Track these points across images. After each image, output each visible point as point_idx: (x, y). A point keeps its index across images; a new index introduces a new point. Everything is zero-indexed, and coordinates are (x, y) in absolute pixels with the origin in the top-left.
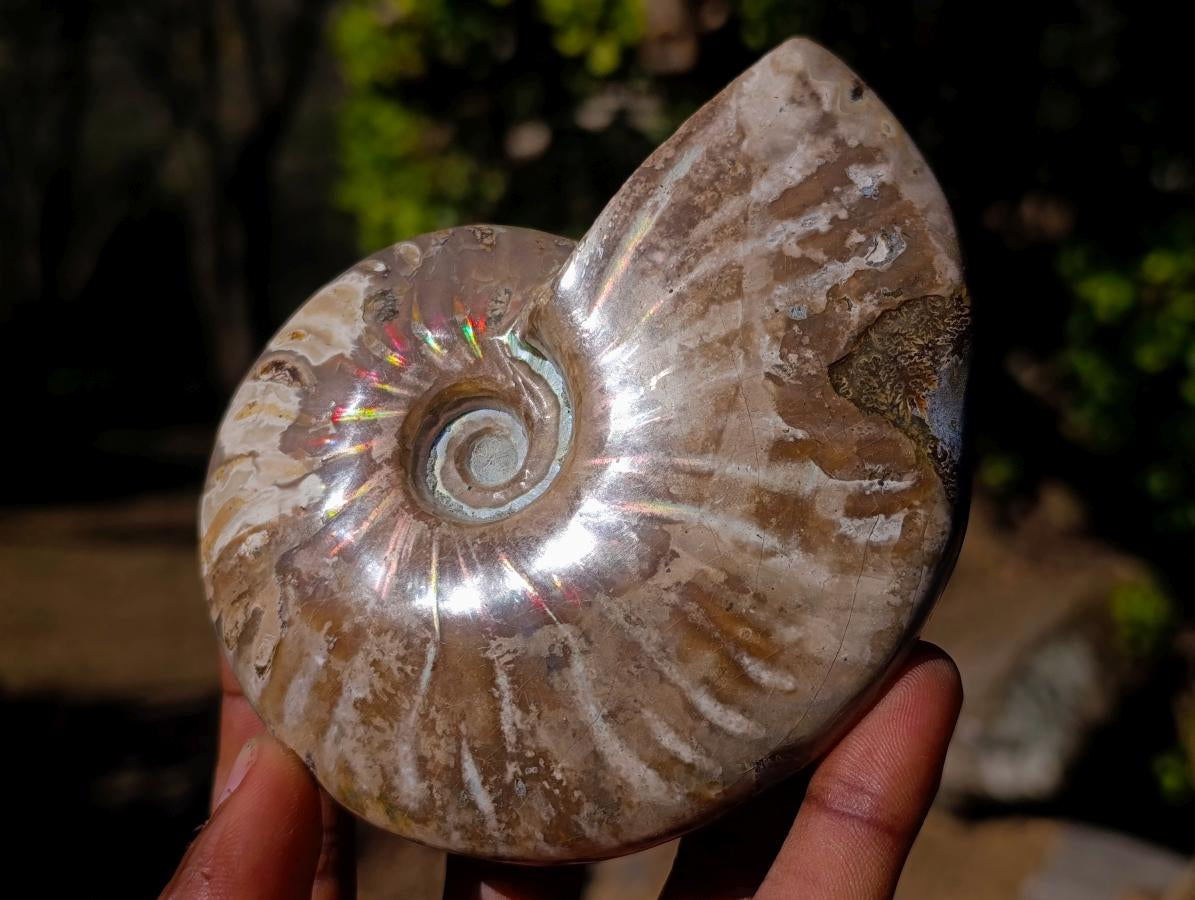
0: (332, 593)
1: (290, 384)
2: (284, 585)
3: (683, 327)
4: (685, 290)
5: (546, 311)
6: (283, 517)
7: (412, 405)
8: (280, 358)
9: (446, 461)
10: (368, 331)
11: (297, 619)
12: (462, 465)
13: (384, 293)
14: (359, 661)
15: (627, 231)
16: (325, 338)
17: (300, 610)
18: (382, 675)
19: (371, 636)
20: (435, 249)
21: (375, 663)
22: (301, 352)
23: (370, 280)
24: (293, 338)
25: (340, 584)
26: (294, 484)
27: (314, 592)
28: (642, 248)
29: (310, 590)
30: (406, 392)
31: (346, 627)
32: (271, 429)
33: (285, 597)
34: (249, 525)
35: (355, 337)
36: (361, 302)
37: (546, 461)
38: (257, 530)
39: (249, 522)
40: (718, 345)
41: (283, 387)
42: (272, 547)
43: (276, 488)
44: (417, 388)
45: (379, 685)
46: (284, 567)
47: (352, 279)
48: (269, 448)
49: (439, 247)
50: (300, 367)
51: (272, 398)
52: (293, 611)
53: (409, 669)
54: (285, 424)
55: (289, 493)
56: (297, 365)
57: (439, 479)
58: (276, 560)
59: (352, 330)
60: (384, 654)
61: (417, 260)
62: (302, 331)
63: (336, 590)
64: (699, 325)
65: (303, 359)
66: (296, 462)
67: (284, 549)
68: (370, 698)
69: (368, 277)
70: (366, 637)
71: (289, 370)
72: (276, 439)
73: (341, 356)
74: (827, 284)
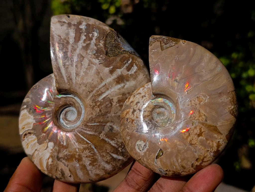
0: (70, 155)
1: (30, 135)
2: (61, 161)
3: (81, 69)
4: (76, 64)
5: (59, 86)
6: (51, 153)
7: (52, 119)
8: (25, 133)
9: (65, 122)
10: (34, 116)
11: (68, 164)
12: (68, 120)
13: (30, 109)
14: (84, 159)
15: (59, 64)
16: (29, 124)
17: (67, 162)
18: (89, 157)
19: (82, 154)
20: (31, 96)
21: (86, 157)
22: (27, 129)
23: (26, 109)
24: (23, 129)
25: (70, 152)
26: (47, 147)
27: (67, 157)
28: (63, 65)
29: (66, 158)
30: (50, 119)
31: (77, 157)
32: (35, 144)
33: (63, 163)
34: (47, 160)
35: (33, 119)
36: (28, 114)
37: (80, 107)
38: (49, 159)
39: (46, 159)
40: (88, 67)
41: (30, 137)
42: (54, 158)
43: (45, 150)
44: (50, 116)
45: (90, 159)
46: (58, 159)
47: (23, 112)
48: (38, 146)
49: (31, 95)
50: (29, 131)
51: (30, 140)
52: (66, 163)
53: (92, 152)
54: (36, 141)
55: (48, 149)
56: (29, 132)
57: (67, 125)
58: (56, 159)
59: (32, 118)
60: (86, 154)
61: (30, 100)
62: (24, 127)
63: (70, 154)
64: (83, 67)
65: (28, 130)
66: (44, 144)
67: (56, 157)
68: (91, 162)
69: (25, 110)
70: (81, 155)
71: (28, 134)
72: (37, 144)
73: (34, 123)
74: (94, 45)
